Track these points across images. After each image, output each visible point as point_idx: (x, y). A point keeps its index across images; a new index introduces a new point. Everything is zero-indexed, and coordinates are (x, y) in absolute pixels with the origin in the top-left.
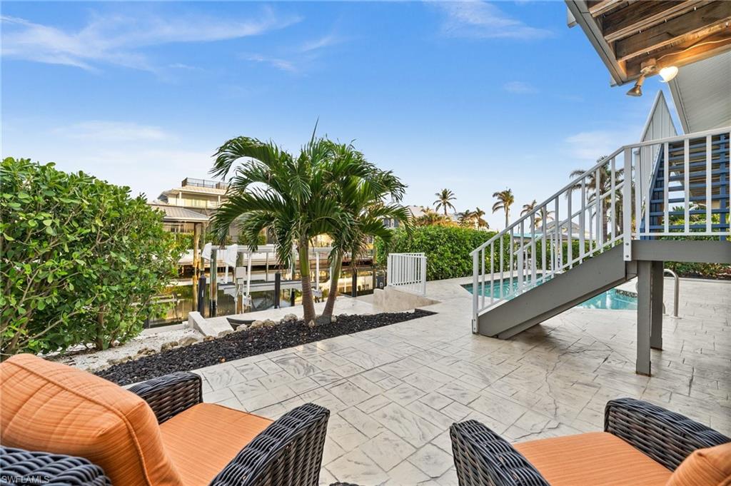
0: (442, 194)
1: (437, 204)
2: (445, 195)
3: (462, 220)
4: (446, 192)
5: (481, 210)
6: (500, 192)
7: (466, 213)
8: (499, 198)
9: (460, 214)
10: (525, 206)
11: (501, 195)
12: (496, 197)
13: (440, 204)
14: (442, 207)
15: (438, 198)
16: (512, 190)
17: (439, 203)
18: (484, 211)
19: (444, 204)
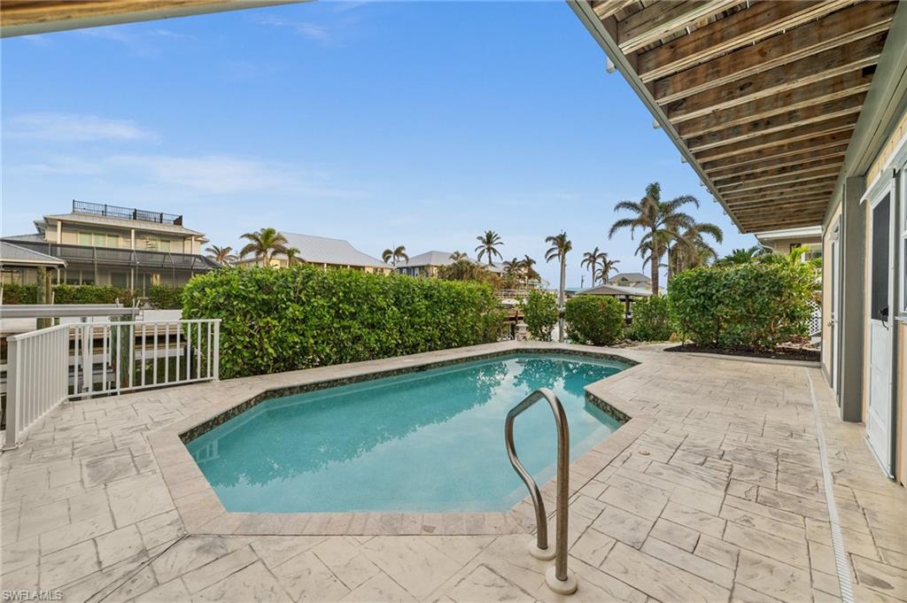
0: (485, 238)
1: (479, 251)
2: (489, 239)
3: (509, 271)
4: (491, 236)
5: (531, 258)
6: (555, 236)
7: (514, 262)
8: (554, 244)
9: (506, 263)
10: (585, 254)
11: (555, 239)
12: (551, 242)
13: (484, 251)
14: (486, 255)
15: (480, 243)
16: (567, 234)
17: (482, 249)
18: (534, 259)
19: (489, 249)
